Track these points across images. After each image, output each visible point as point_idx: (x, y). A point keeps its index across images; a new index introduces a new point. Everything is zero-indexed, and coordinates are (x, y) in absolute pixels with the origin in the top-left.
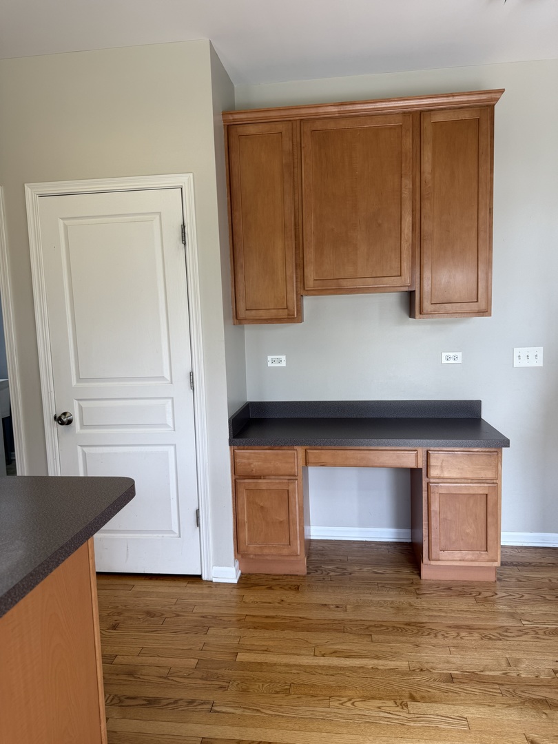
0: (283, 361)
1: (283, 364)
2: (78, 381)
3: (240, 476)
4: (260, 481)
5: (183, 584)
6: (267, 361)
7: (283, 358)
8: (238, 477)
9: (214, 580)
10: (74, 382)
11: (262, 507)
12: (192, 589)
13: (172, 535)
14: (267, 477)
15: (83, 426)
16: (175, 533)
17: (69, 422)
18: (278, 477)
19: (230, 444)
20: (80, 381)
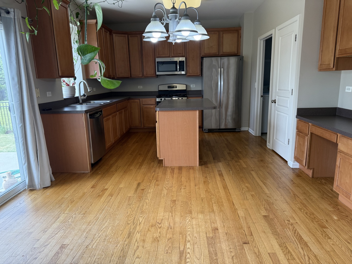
0: (350, 89)
1: (350, 91)
4: (301, 134)
6: (345, 89)
9: (289, 165)
10: (277, 90)
11: (300, 144)
12: (285, 164)
15: (278, 105)
16: (286, 145)
17: (275, 103)
18: (304, 134)
19: (296, 117)
20: (279, 90)
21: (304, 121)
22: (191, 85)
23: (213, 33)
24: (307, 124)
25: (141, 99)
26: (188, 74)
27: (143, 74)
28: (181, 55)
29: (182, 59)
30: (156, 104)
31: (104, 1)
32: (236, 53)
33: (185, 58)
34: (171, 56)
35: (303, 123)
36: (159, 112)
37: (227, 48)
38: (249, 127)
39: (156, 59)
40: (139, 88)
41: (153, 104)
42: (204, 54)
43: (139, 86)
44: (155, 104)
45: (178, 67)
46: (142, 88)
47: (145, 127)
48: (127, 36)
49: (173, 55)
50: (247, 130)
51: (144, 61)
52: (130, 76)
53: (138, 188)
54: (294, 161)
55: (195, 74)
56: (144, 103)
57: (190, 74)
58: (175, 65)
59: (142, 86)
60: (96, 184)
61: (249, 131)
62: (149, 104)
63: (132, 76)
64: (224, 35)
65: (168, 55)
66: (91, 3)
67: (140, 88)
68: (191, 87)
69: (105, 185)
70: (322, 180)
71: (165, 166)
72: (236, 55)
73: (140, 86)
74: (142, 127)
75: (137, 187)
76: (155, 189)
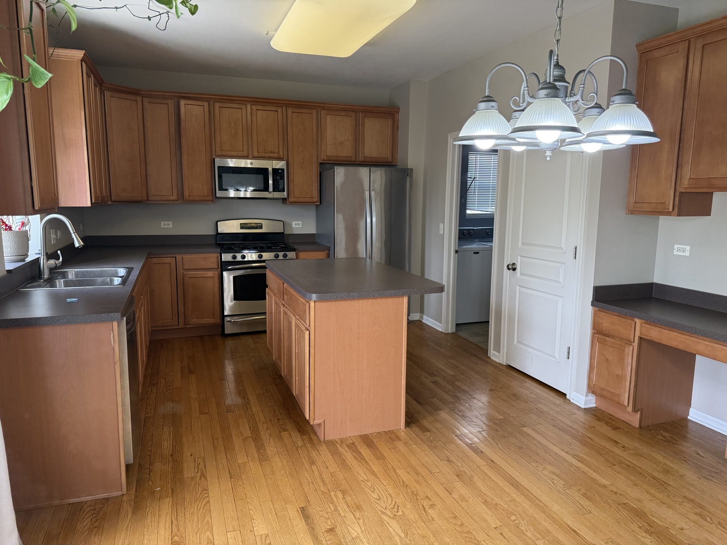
0: (687, 251)
1: (687, 254)
2: (522, 245)
3: (599, 332)
4: (608, 339)
5: (552, 394)
6: (673, 249)
7: (688, 248)
8: (596, 332)
9: (572, 401)
10: (520, 245)
11: (607, 359)
12: (558, 400)
13: (555, 360)
14: (614, 338)
15: (521, 274)
16: (556, 359)
17: (514, 269)
18: (618, 339)
19: (593, 305)
20: (523, 244)
21: (616, 314)
22: (294, 223)
23: (344, 113)
24: (630, 321)
25: (179, 257)
26: (292, 199)
27: (181, 195)
28: (275, 155)
29: (280, 165)
30: (218, 268)
31: (116, 8)
32: (390, 160)
33: (284, 162)
34: (251, 156)
35: (616, 317)
36: (316, 303)
37: (372, 148)
38: (422, 311)
39: (217, 160)
40: (162, 226)
41: (213, 267)
42: (325, 158)
43: (162, 223)
44: (216, 267)
45: (271, 182)
46: (171, 226)
47: (188, 326)
48: (139, 99)
49: (256, 154)
50: (418, 319)
51: (185, 162)
52: (145, 198)
53: (313, 529)
54: (586, 393)
55: (307, 200)
56: (186, 267)
57: (296, 200)
58: (261, 177)
59: (171, 223)
60: (176, 535)
61: (424, 321)
62: (200, 267)
63: (150, 198)
64: (366, 120)
65: (245, 154)
66: (75, 6)
67: (166, 226)
68: (294, 226)
69: (208, 533)
70: (660, 431)
71: (326, 439)
72: (389, 164)
73: (166, 223)
74: (181, 325)
75: (307, 524)
76: (361, 522)
